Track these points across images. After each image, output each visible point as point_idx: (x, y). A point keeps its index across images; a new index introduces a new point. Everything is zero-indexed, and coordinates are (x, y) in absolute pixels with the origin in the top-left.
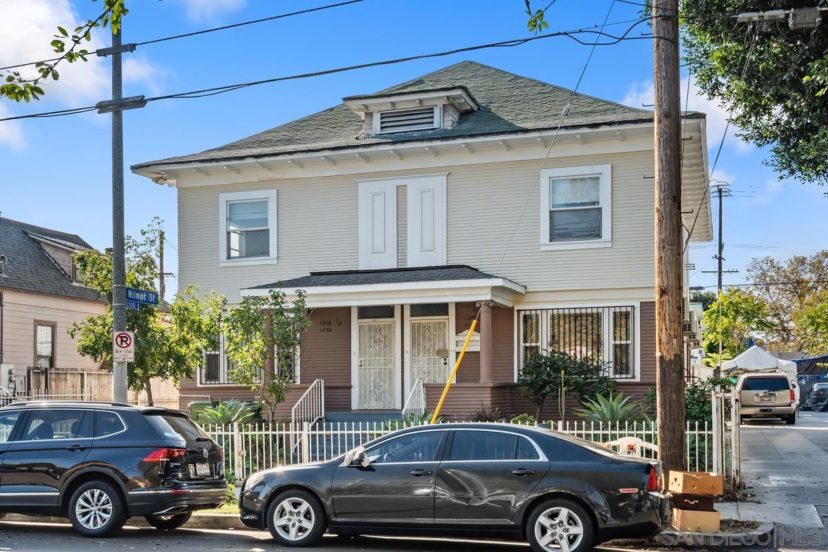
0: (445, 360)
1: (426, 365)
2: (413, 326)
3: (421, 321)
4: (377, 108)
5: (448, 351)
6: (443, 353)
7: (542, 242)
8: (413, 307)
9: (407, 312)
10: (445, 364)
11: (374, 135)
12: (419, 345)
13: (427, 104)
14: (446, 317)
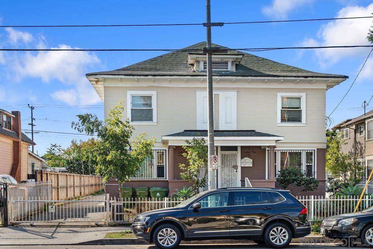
0: (236, 170)
1: (228, 172)
2: (222, 155)
3: (226, 153)
4: (202, 59)
5: (238, 166)
6: (235, 167)
7: (278, 122)
8: (222, 147)
9: (219, 149)
10: (236, 171)
11: (200, 71)
12: (225, 163)
13: (225, 60)
14: (237, 152)
